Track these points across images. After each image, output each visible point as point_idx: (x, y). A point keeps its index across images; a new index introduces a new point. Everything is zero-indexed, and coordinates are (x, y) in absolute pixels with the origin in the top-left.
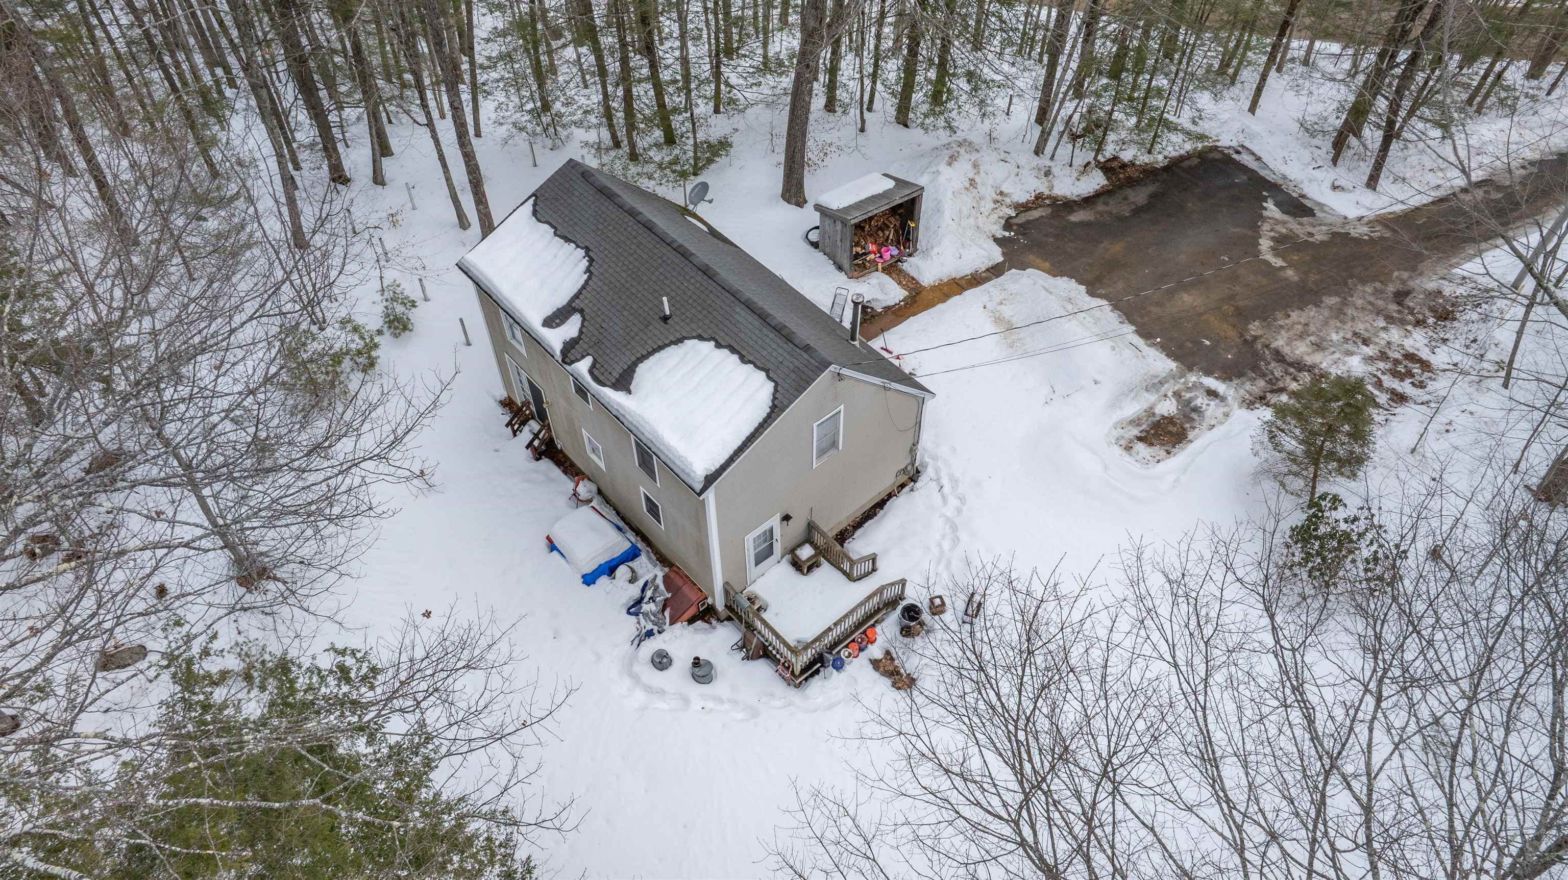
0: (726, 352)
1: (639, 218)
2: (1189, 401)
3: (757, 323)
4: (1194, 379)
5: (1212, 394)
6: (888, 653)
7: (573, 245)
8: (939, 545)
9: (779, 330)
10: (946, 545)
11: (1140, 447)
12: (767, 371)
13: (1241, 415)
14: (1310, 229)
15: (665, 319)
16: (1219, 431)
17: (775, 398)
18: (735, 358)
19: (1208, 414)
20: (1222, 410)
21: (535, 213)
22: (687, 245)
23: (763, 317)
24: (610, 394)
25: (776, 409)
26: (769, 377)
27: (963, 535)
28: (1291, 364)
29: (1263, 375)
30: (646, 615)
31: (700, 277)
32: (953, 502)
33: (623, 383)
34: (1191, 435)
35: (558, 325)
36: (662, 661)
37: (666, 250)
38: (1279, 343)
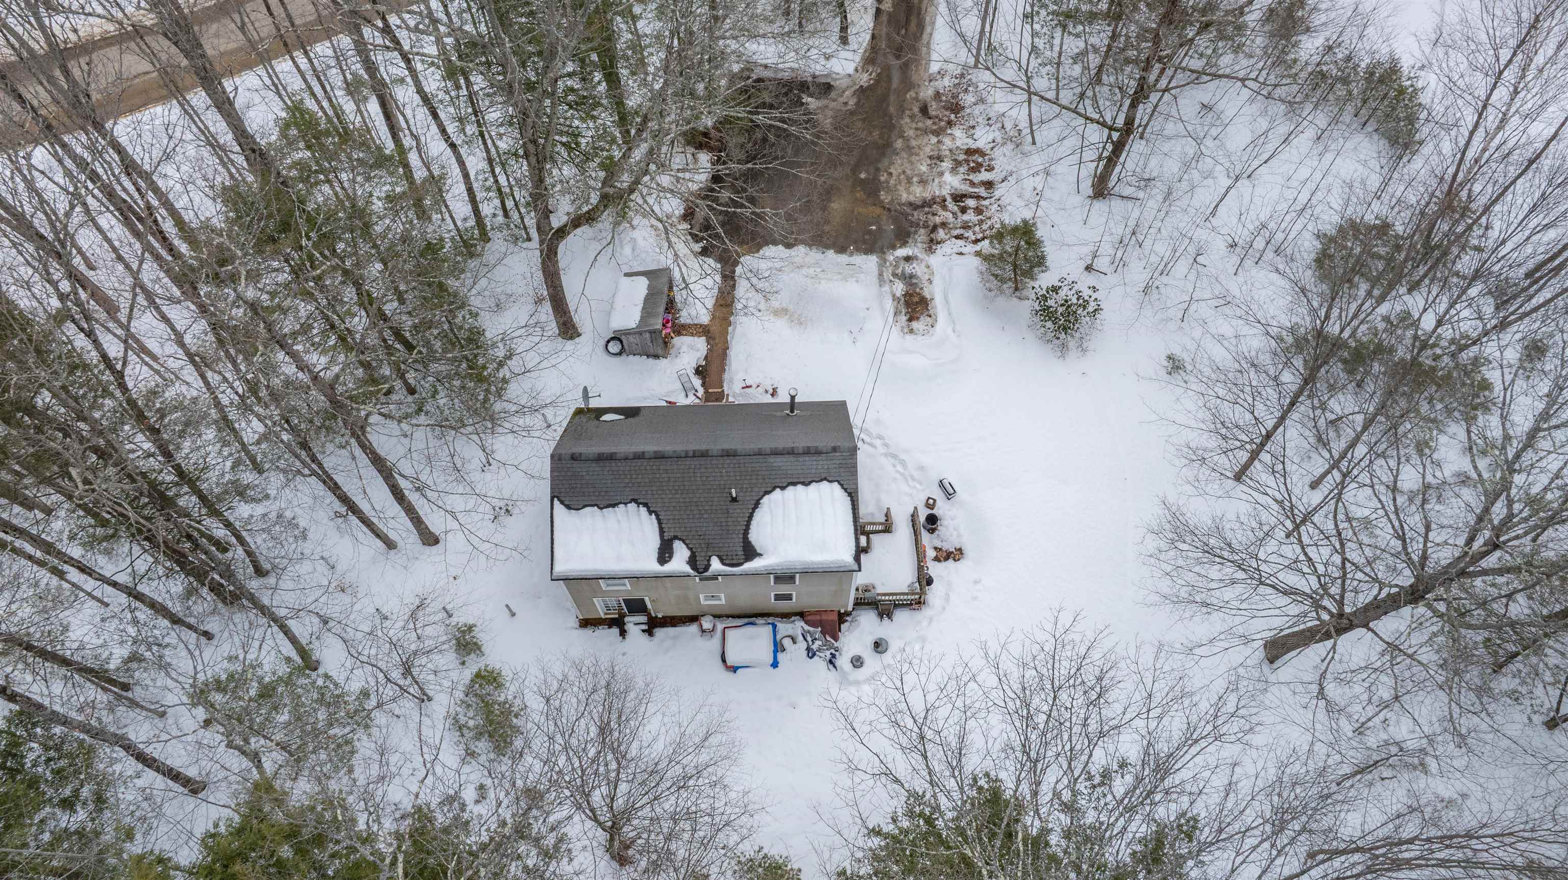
0: (791, 488)
1: (647, 456)
2: (903, 273)
3: (792, 458)
4: (892, 258)
5: (908, 259)
6: (936, 548)
7: (621, 506)
8: (898, 471)
9: (807, 452)
10: (899, 468)
11: (915, 325)
12: (825, 479)
13: (935, 260)
14: (841, 100)
15: (734, 500)
16: (937, 280)
17: (846, 490)
18: (800, 487)
19: (919, 274)
20: (923, 265)
21: (569, 507)
22: (697, 448)
23: (791, 452)
24: (748, 566)
25: (853, 496)
26: (831, 482)
27: (903, 456)
28: (923, 206)
29: (918, 225)
30: (819, 650)
31: (728, 460)
32: (878, 442)
33: (750, 553)
34: (926, 294)
35: (671, 557)
36: (857, 662)
37: (688, 462)
38: (904, 197)
